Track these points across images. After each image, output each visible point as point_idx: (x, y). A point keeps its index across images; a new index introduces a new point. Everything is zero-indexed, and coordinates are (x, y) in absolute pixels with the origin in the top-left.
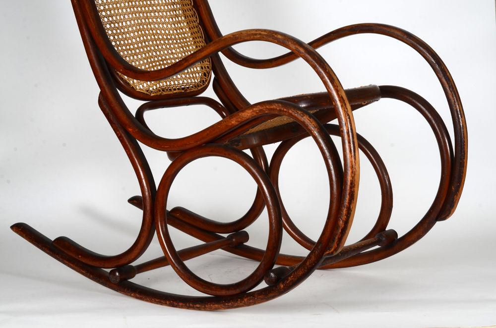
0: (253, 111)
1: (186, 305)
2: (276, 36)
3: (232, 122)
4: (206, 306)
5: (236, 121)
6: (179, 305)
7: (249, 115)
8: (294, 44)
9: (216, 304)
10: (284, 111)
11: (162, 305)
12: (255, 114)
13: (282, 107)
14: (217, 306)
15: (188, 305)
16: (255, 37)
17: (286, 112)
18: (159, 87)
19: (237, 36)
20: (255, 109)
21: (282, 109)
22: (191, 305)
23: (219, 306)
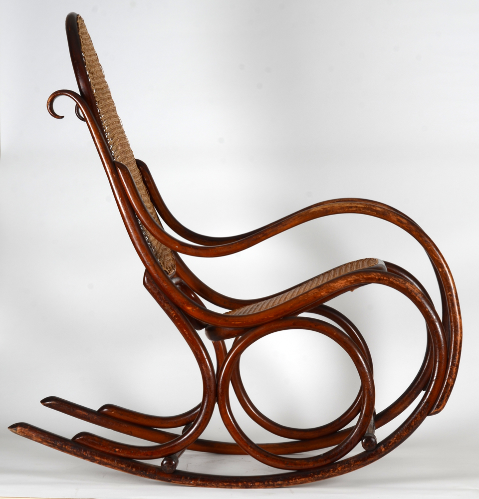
0: (347, 281)
1: (264, 483)
2: (374, 208)
3: (322, 294)
4: (290, 481)
5: (326, 292)
6: (255, 485)
7: (342, 285)
8: (396, 216)
9: (303, 478)
10: (383, 279)
11: (232, 488)
12: (349, 284)
13: (382, 276)
14: (303, 479)
15: (266, 483)
16: (350, 209)
17: (386, 280)
19: (329, 209)
20: (349, 279)
21: (382, 278)
22: (270, 483)
23: (307, 479)
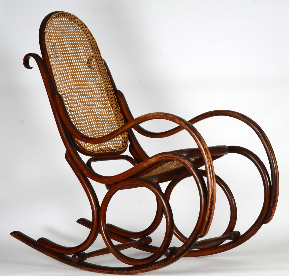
0: (156, 158)
1: (118, 272)
2: (168, 116)
3: (144, 165)
4: (130, 272)
5: (146, 164)
6: (114, 273)
7: (154, 160)
8: (179, 120)
9: (136, 270)
10: (173, 157)
11: (104, 273)
13: (173, 155)
14: (136, 271)
15: (119, 272)
16: (157, 117)
17: (175, 158)
18: (99, 149)
19: (147, 116)
20: (157, 157)
21: (173, 156)
22: (121, 272)
23: (138, 271)
